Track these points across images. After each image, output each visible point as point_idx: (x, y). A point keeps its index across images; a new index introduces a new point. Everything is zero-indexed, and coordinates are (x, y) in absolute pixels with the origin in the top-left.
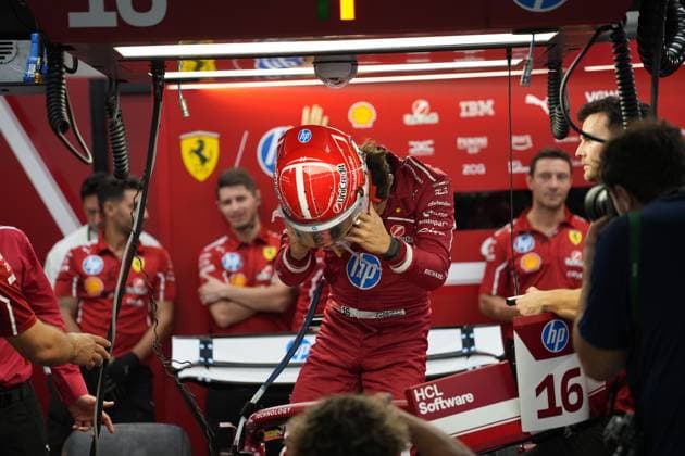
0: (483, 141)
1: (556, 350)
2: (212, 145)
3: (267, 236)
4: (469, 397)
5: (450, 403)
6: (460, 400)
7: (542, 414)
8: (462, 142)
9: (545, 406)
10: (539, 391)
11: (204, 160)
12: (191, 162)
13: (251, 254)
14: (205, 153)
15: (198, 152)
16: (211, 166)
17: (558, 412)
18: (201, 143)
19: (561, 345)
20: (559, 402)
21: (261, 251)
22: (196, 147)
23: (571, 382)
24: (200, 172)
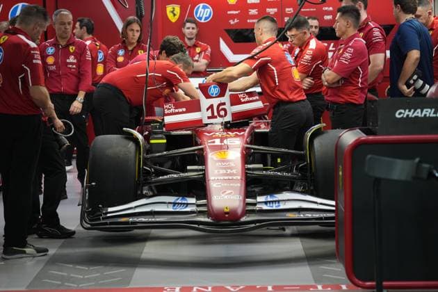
0: (276, 10)
1: (214, 96)
2: (177, 9)
3: (198, 43)
4: (184, 110)
5: (177, 111)
6: (180, 110)
7: (209, 118)
8: (268, 10)
9: (210, 115)
10: (208, 110)
11: (175, 15)
12: (170, 16)
13: (192, 50)
14: (175, 12)
15: (172, 12)
16: (177, 17)
17: (216, 117)
18: (174, 8)
19: (216, 94)
20: (216, 114)
21: (195, 50)
22: (172, 10)
23: (221, 107)
24: (173, 19)
